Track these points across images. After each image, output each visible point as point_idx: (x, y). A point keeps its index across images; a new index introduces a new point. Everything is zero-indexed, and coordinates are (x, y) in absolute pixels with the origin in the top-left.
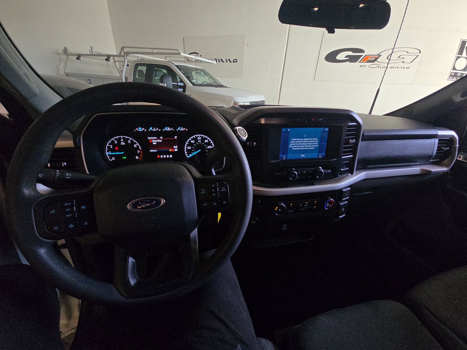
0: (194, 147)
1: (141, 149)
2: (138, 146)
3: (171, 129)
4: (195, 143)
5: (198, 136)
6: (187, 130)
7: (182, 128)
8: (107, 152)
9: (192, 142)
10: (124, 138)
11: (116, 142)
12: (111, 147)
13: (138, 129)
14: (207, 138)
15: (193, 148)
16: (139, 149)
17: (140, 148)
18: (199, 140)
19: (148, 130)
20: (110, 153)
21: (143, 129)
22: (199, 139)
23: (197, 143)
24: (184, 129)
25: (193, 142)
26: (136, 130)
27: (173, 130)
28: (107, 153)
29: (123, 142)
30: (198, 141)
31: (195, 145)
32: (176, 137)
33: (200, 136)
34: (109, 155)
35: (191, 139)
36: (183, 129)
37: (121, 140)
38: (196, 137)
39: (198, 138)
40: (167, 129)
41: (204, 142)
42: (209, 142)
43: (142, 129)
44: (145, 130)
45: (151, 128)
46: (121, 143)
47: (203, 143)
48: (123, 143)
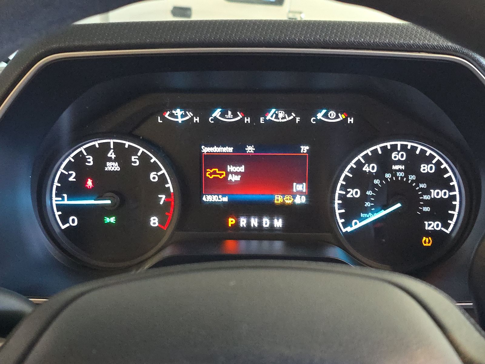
0: (374, 191)
1: (172, 190)
2: (162, 178)
3: (291, 117)
4: (380, 175)
5: (394, 148)
6: (351, 120)
7: (332, 114)
8: (57, 196)
9: (366, 168)
10: (118, 148)
11: (90, 161)
12: (71, 179)
13: (172, 115)
14: (432, 157)
15: (369, 193)
16: (166, 191)
17: (169, 185)
18: (399, 162)
19: (204, 120)
20: (66, 202)
21: (190, 115)
22: (399, 157)
23: (388, 176)
24: (342, 117)
25: (370, 168)
26: (163, 118)
27: (298, 120)
28: (56, 201)
29: (115, 160)
30: (395, 167)
31: (376, 182)
32: (305, 149)
33: (404, 147)
34: (59, 207)
35: (366, 157)
36: (337, 117)
37: (109, 155)
38: (384, 149)
39: (394, 155)
40: (277, 117)
41: (416, 171)
42: (440, 171)
43: (186, 115)
44: (197, 120)
45: (217, 113)
46: (108, 164)
47: (412, 177)
48: (112, 167)
